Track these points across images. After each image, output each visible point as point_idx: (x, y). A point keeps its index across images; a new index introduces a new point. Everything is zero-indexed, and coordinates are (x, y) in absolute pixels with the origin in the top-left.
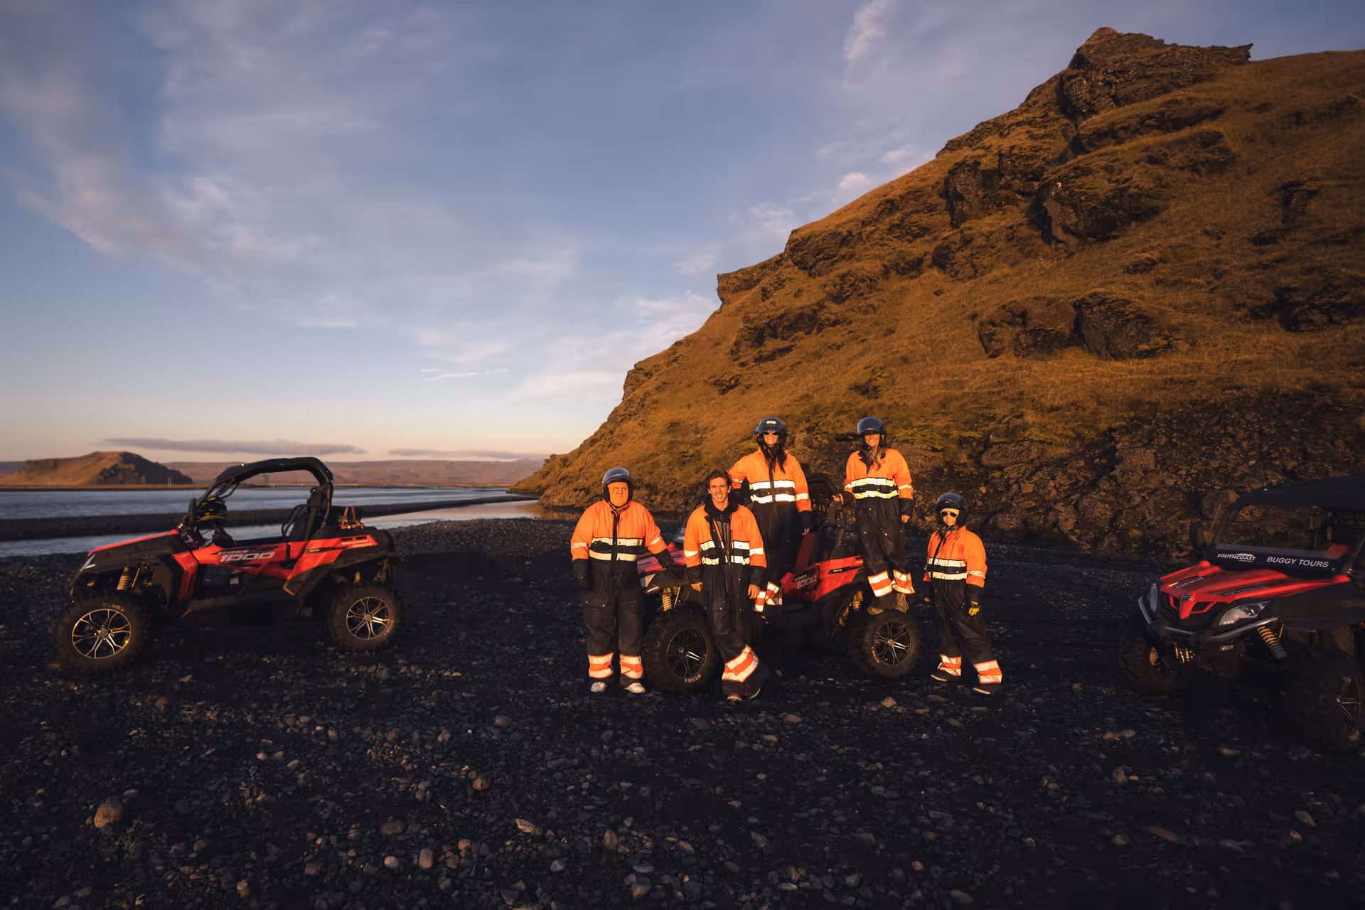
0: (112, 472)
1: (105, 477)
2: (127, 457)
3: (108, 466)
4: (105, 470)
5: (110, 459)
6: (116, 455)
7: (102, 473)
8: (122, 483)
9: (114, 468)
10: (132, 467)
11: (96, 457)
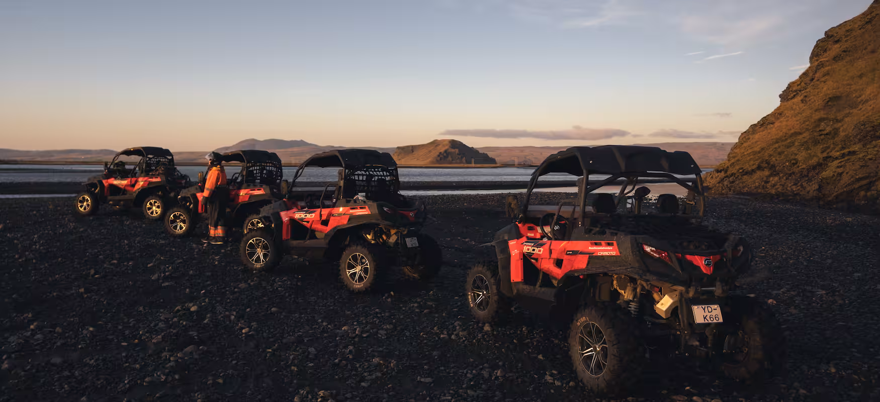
0: (445, 154)
1: (441, 159)
2: (454, 144)
3: (442, 150)
4: (440, 153)
5: (444, 146)
6: (447, 142)
7: (439, 156)
8: (451, 163)
9: (446, 151)
10: (457, 151)
11: (435, 143)
